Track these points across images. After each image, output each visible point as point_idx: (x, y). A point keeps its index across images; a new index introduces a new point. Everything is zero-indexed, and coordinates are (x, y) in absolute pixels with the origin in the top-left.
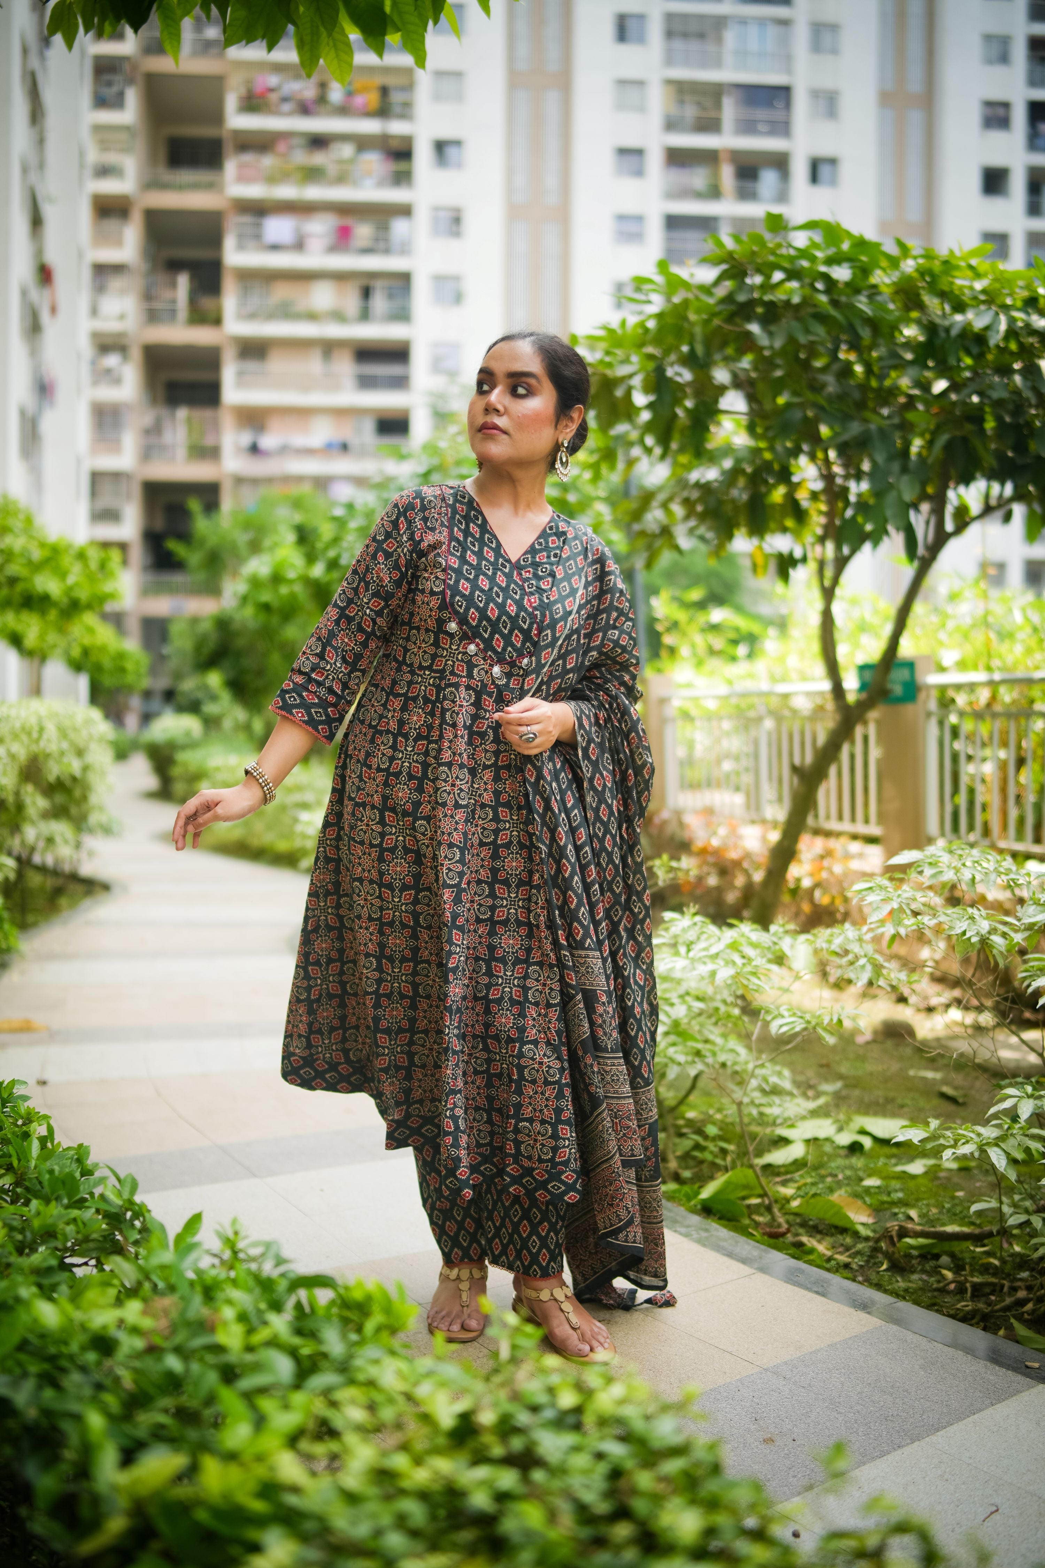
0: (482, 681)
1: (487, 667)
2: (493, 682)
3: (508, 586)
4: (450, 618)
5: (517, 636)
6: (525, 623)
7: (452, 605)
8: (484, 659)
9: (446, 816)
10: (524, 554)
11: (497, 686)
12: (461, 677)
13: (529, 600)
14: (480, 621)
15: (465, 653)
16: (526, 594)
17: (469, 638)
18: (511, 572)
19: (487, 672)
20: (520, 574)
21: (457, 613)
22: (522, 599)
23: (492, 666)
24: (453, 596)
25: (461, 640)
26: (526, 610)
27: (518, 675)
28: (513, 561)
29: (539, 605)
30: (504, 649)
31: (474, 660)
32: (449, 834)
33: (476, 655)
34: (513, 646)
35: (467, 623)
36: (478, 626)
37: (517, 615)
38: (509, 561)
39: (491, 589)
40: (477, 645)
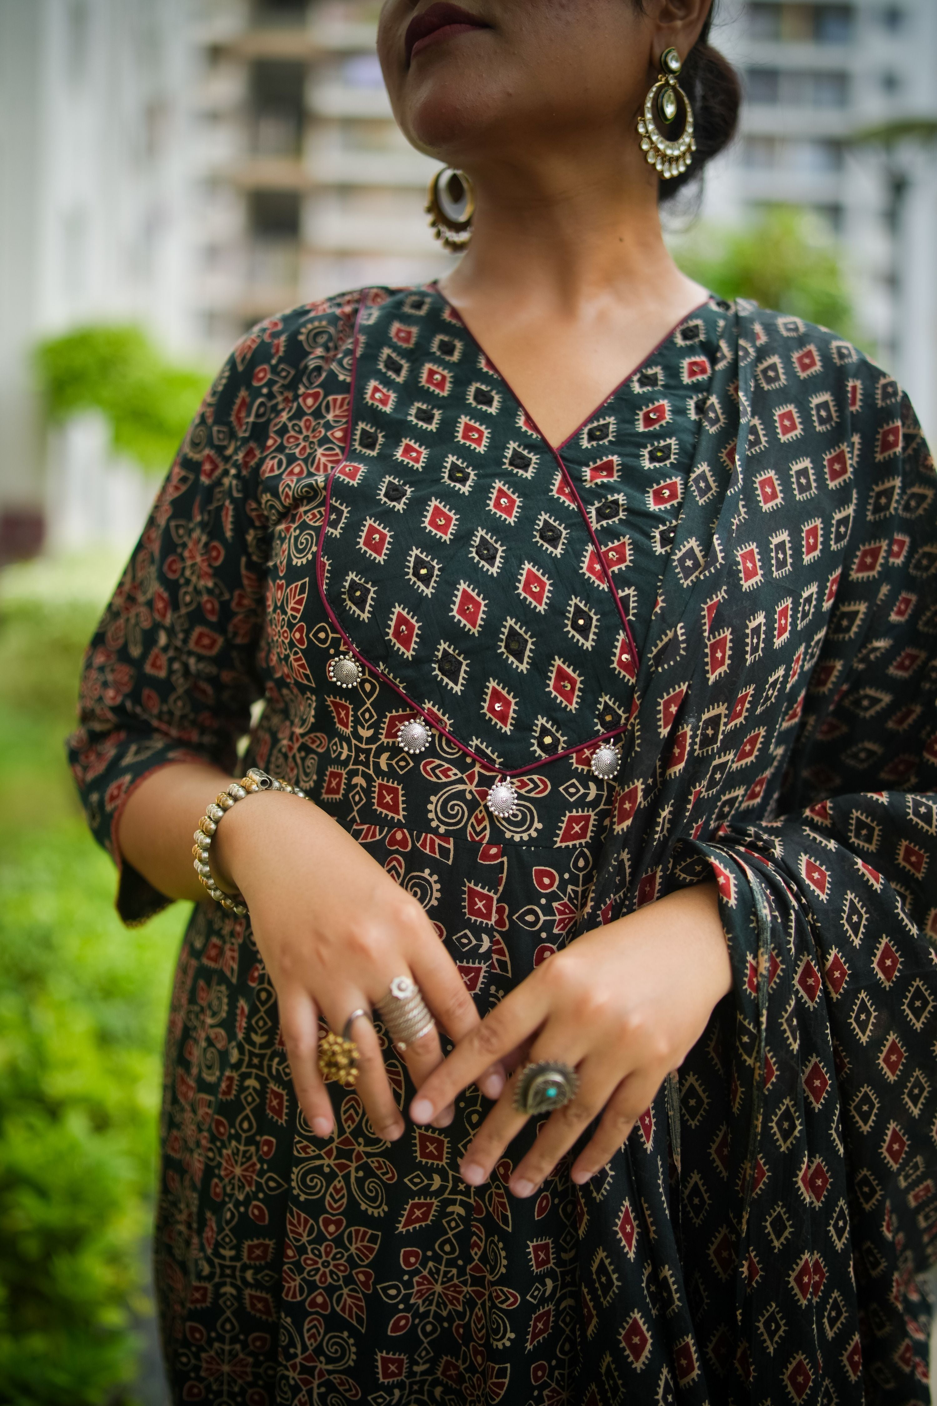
0: (459, 835)
1: (471, 788)
2: (497, 836)
3: (527, 519)
4: (335, 643)
5: (561, 675)
6: (584, 631)
7: (336, 601)
8: (461, 764)
9: (320, 1239)
10: (595, 416)
11: (509, 847)
12: (392, 825)
13: (598, 557)
14: (428, 643)
15: (395, 751)
16: (591, 537)
17: (400, 702)
18: (543, 478)
19: (473, 805)
20: (573, 479)
21: (351, 624)
22: (574, 552)
23: (487, 782)
24: (338, 575)
25: (381, 707)
26: (587, 591)
27: (581, 803)
28: (556, 439)
29: (635, 568)
30: (523, 726)
31: (426, 770)
32: (331, 1290)
33: (431, 751)
34: (552, 711)
35: (389, 655)
36: (423, 659)
37: (557, 609)
38: (542, 446)
39: (463, 537)
40: (431, 722)
